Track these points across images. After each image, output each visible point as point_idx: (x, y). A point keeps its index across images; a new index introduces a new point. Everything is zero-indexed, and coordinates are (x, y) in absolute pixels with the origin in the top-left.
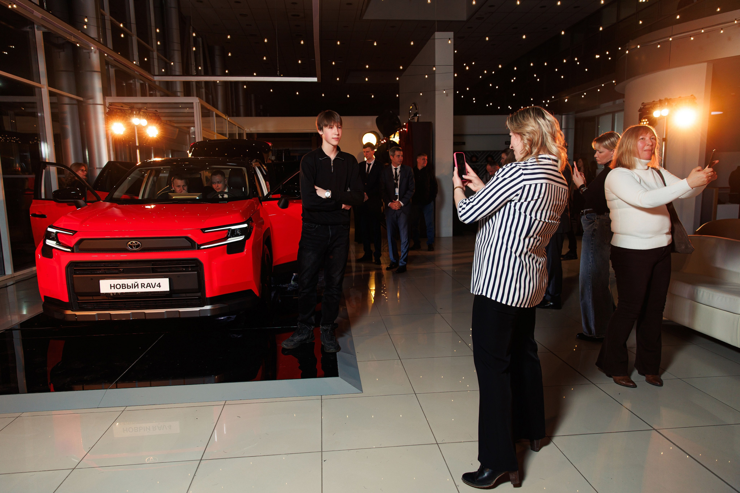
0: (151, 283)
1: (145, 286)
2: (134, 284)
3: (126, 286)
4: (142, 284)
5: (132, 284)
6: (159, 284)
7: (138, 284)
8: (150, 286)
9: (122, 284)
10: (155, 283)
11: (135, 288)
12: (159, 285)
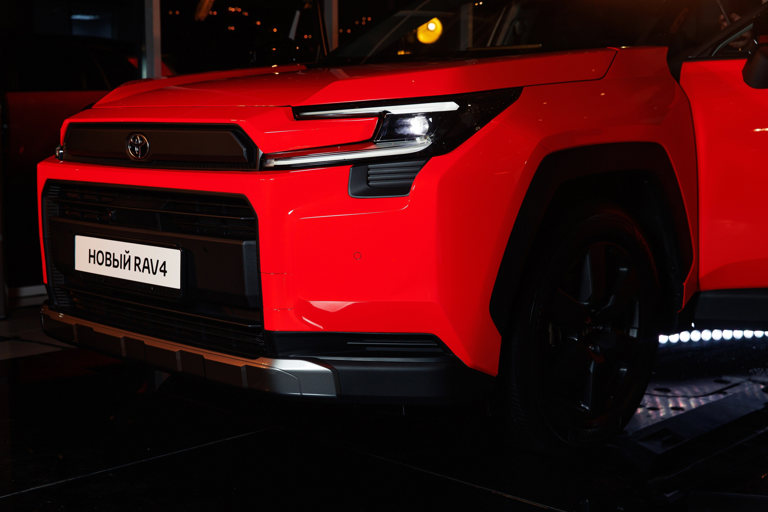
0: (151, 260)
1: (141, 266)
2: (125, 256)
3: (112, 259)
4: (136, 258)
5: (121, 255)
6: (164, 263)
7: (130, 256)
8: (148, 268)
9: (107, 253)
10: (158, 261)
11: (124, 268)
12: (163, 269)
